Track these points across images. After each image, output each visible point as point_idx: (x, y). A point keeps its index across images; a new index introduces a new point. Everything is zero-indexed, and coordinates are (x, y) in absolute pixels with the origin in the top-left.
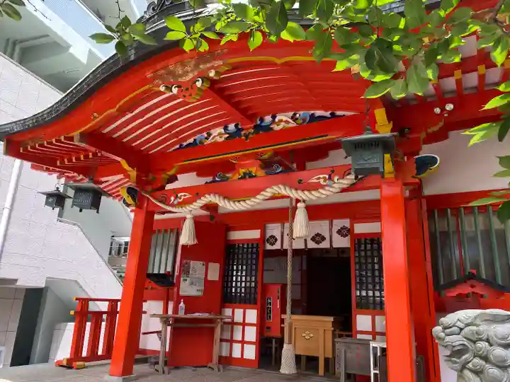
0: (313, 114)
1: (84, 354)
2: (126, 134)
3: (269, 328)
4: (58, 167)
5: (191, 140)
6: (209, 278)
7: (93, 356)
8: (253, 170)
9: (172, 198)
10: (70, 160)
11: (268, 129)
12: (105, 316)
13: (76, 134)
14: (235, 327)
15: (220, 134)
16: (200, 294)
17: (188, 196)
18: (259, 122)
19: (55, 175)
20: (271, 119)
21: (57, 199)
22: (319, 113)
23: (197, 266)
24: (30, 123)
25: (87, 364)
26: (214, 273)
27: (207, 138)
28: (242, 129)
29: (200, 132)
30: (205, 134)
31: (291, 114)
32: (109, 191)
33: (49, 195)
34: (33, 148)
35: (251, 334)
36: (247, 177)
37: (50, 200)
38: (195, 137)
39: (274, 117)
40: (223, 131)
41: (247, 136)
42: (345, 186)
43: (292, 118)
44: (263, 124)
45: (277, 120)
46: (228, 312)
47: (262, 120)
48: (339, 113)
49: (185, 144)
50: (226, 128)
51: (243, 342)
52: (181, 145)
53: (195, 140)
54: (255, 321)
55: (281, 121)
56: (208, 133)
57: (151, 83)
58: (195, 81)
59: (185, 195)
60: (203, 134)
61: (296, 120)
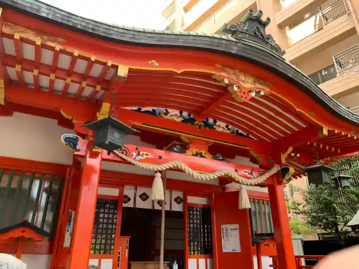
8: (203, 153)
17: (151, 156)
18: (205, 120)
20: (213, 122)
22: (240, 131)
27: (165, 114)
28: (194, 120)
31: (226, 124)
36: (199, 156)
41: (199, 127)
48: (250, 136)
49: (143, 109)
52: (140, 109)
56: (166, 110)
57: (219, 72)
58: (250, 91)
59: (148, 155)
60: (162, 109)
61: (229, 129)
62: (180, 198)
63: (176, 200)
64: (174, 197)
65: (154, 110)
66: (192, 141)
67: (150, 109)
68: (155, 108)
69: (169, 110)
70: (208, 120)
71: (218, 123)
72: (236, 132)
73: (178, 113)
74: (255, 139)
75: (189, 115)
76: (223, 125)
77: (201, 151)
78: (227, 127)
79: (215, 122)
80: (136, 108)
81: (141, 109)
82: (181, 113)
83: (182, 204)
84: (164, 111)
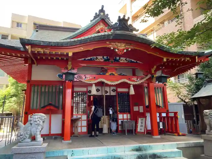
0: (131, 60)
9: (84, 78)
11: (118, 61)
17: (91, 78)
18: (115, 58)
20: (119, 58)
22: (133, 60)
28: (110, 59)
31: (125, 58)
36: (112, 75)
41: (112, 62)
43: (125, 60)
48: (138, 62)
51: (81, 126)
55: (122, 60)
56: (96, 57)
57: (108, 45)
58: (124, 50)
59: (89, 77)
60: (94, 57)
61: (126, 61)
62: (114, 89)
63: (112, 90)
64: (111, 89)
65: (91, 59)
66: (109, 69)
67: (89, 58)
68: (92, 57)
69: (98, 57)
70: (116, 58)
71: (121, 58)
72: (130, 61)
73: (102, 57)
74: (141, 63)
75: (107, 57)
76: (124, 59)
77: (113, 73)
78: (126, 59)
79: (120, 58)
80: (83, 59)
81: (85, 59)
82: (103, 57)
83: (115, 92)
84: (96, 58)
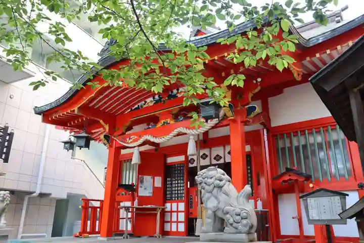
1: (88, 230)
2: (102, 106)
3: (191, 213)
4: (69, 127)
5: (136, 106)
6: (156, 185)
7: (93, 232)
8: (168, 120)
9: (128, 139)
10: (74, 122)
11: (175, 96)
12: (98, 210)
13: (76, 109)
14: (173, 213)
15: (151, 101)
16: (151, 195)
17: (136, 137)
18: (170, 93)
19: (68, 131)
20: (176, 91)
21: (70, 145)
23: (148, 179)
24: (53, 105)
25: (90, 235)
26: (158, 182)
27: (145, 104)
28: (162, 98)
29: (141, 101)
30: (143, 102)
32: (95, 138)
33: (66, 143)
34: (56, 117)
35: (182, 217)
36: (165, 124)
37: (67, 145)
38: (139, 104)
39: (178, 90)
40: (152, 99)
41: (164, 101)
42: (213, 125)
44: (173, 94)
45: (179, 91)
46: (168, 205)
47: (172, 92)
49: (133, 108)
50: (154, 98)
51: (177, 222)
52: (131, 109)
53: (138, 106)
54: (183, 210)
55: (181, 92)
56: (145, 102)
63: (229, 153)
69: (147, 100)
75: (159, 96)
